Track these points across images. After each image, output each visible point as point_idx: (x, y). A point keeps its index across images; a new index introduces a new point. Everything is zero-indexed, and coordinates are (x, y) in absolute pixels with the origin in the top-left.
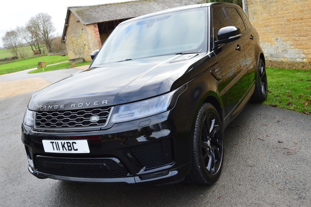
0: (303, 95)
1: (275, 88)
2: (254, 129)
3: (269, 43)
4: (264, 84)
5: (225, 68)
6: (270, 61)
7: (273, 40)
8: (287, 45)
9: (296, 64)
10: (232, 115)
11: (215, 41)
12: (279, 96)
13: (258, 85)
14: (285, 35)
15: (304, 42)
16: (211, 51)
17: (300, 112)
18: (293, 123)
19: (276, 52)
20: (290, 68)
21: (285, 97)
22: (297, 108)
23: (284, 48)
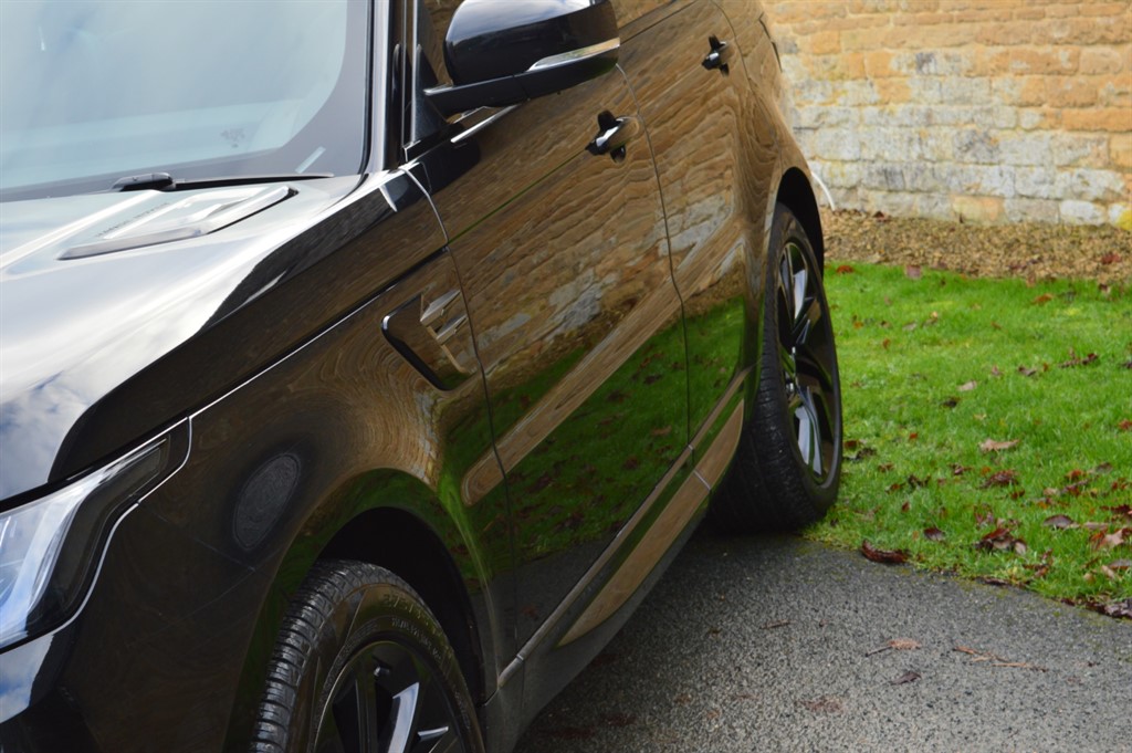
0: (1089, 467)
1: (903, 425)
2: (733, 736)
3: (867, 89)
4: (816, 399)
5: (524, 273)
6: (879, 214)
7: (893, 65)
8: (996, 99)
9: (1054, 242)
10: (563, 642)
11: (429, 92)
12: (926, 483)
13: (768, 405)
14: (977, 27)
15: (1110, 85)
16: (390, 164)
17: (1069, 602)
18: (1014, 681)
19: (916, 150)
20: (1013, 268)
21: (969, 492)
22: (1044, 571)
23: (970, 127)
